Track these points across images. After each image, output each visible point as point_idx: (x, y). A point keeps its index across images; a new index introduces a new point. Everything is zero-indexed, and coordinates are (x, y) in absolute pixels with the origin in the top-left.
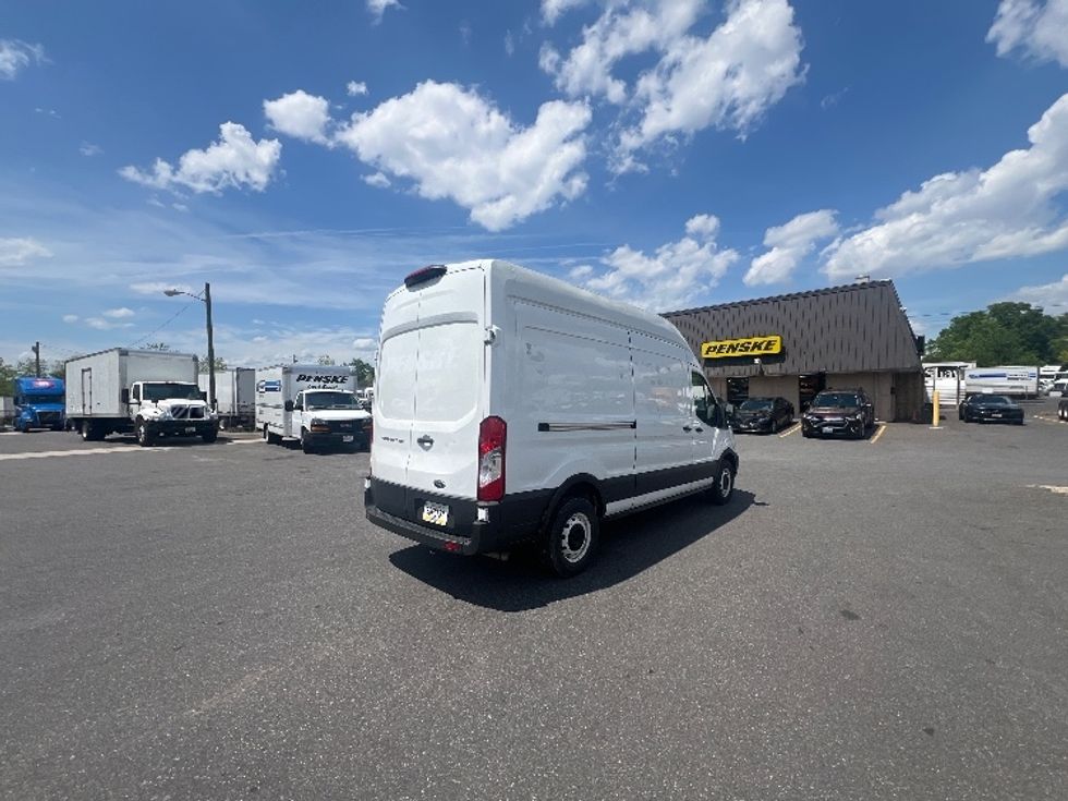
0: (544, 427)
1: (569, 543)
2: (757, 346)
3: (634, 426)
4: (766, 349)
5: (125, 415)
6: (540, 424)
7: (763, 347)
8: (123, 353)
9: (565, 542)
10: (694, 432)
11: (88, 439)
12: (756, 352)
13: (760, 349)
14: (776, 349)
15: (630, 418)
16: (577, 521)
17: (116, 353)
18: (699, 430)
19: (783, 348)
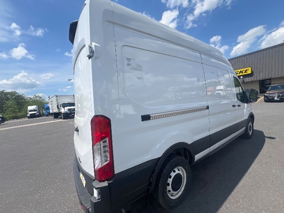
0: (146, 118)
1: (172, 188)
2: (241, 72)
3: (208, 108)
4: (245, 73)
5: (59, 112)
6: (142, 116)
7: (244, 72)
8: (57, 96)
9: (169, 188)
10: (237, 107)
11: (54, 118)
12: (241, 74)
13: (242, 73)
14: (249, 72)
15: (204, 104)
16: (177, 172)
17: (55, 96)
18: (239, 106)
19: (252, 72)
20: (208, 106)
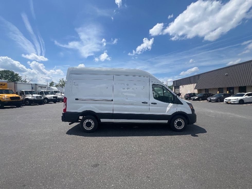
0: (77, 99)
10: (150, 104)
15: (111, 99)
18: (154, 104)
20: (113, 100)
